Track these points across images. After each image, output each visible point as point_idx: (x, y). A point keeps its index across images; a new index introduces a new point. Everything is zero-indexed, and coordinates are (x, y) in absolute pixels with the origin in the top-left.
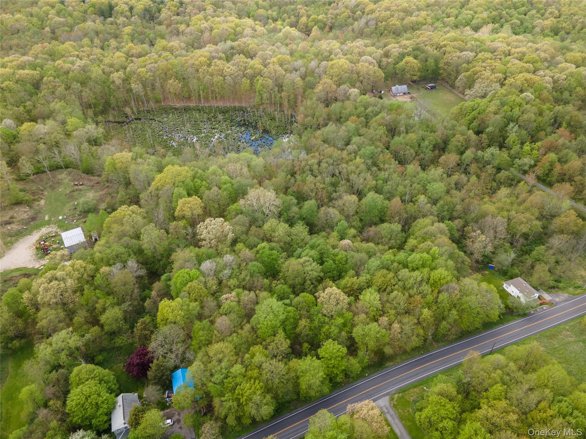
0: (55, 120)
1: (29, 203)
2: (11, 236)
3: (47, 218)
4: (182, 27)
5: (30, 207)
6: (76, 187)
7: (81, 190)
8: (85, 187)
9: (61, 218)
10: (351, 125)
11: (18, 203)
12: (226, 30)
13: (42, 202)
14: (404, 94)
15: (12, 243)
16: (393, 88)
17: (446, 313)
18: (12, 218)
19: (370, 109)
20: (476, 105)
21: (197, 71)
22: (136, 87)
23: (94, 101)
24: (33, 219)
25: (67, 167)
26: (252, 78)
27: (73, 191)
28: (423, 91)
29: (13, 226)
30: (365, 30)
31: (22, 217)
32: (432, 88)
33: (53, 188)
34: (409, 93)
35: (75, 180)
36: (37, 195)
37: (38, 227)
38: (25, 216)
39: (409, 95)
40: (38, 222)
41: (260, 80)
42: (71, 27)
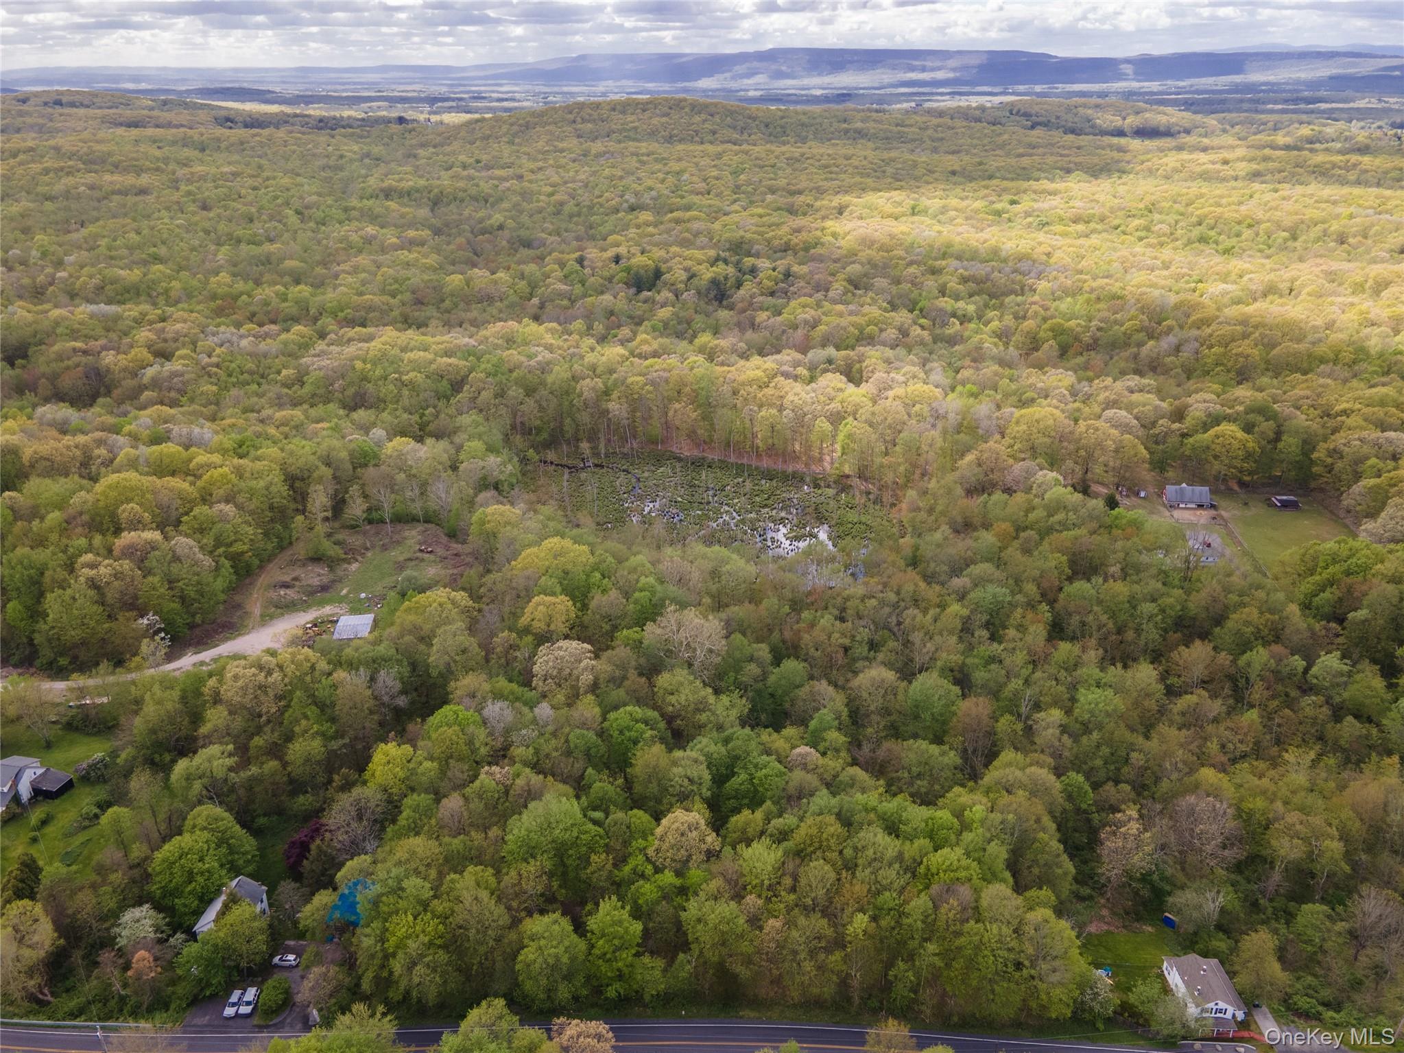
0: (452, 443)
1: (332, 563)
2: (277, 607)
3: (344, 592)
4: (762, 316)
5: (331, 569)
6: (419, 555)
7: (423, 560)
8: (432, 557)
9: (363, 595)
10: (987, 539)
11: (317, 559)
12: (845, 329)
13: (354, 566)
14: (1200, 506)
15: (272, 617)
16: (1170, 489)
17: (913, 944)
18: (296, 579)
19: (1060, 516)
20: (1345, 553)
21: (735, 392)
22: (616, 407)
23: (538, 422)
24: (324, 588)
25: (426, 521)
26: (836, 419)
27: (410, 559)
28: (1257, 510)
29: (288, 591)
30: (1168, 360)
31: (310, 582)
32: (1285, 505)
33: (385, 548)
34: (1213, 506)
35: (425, 542)
36: (352, 554)
37: (322, 603)
38: (316, 582)
39: (1213, 512)
40: (327, 595)
41: (849, 425)
42: (573, 301)
